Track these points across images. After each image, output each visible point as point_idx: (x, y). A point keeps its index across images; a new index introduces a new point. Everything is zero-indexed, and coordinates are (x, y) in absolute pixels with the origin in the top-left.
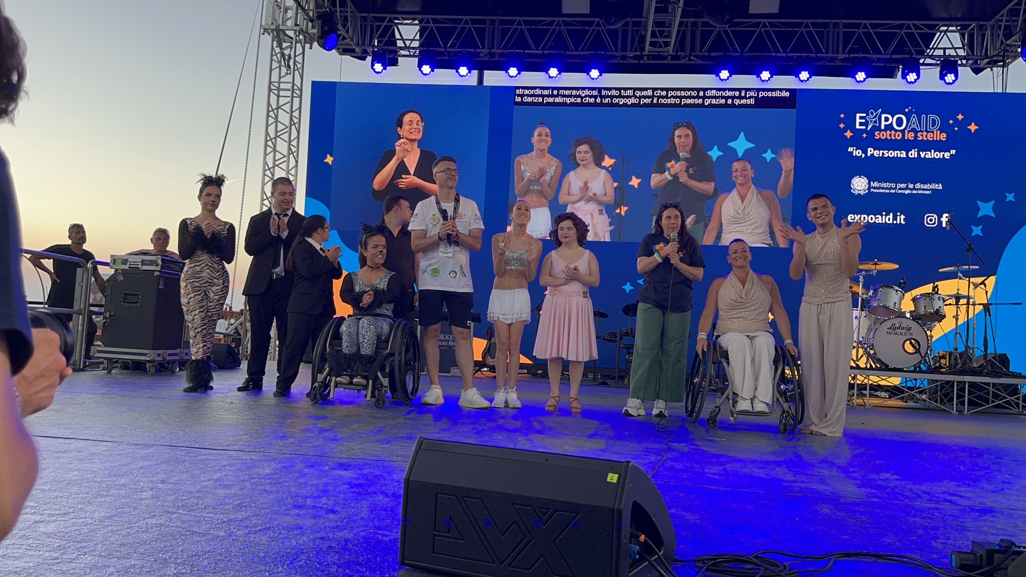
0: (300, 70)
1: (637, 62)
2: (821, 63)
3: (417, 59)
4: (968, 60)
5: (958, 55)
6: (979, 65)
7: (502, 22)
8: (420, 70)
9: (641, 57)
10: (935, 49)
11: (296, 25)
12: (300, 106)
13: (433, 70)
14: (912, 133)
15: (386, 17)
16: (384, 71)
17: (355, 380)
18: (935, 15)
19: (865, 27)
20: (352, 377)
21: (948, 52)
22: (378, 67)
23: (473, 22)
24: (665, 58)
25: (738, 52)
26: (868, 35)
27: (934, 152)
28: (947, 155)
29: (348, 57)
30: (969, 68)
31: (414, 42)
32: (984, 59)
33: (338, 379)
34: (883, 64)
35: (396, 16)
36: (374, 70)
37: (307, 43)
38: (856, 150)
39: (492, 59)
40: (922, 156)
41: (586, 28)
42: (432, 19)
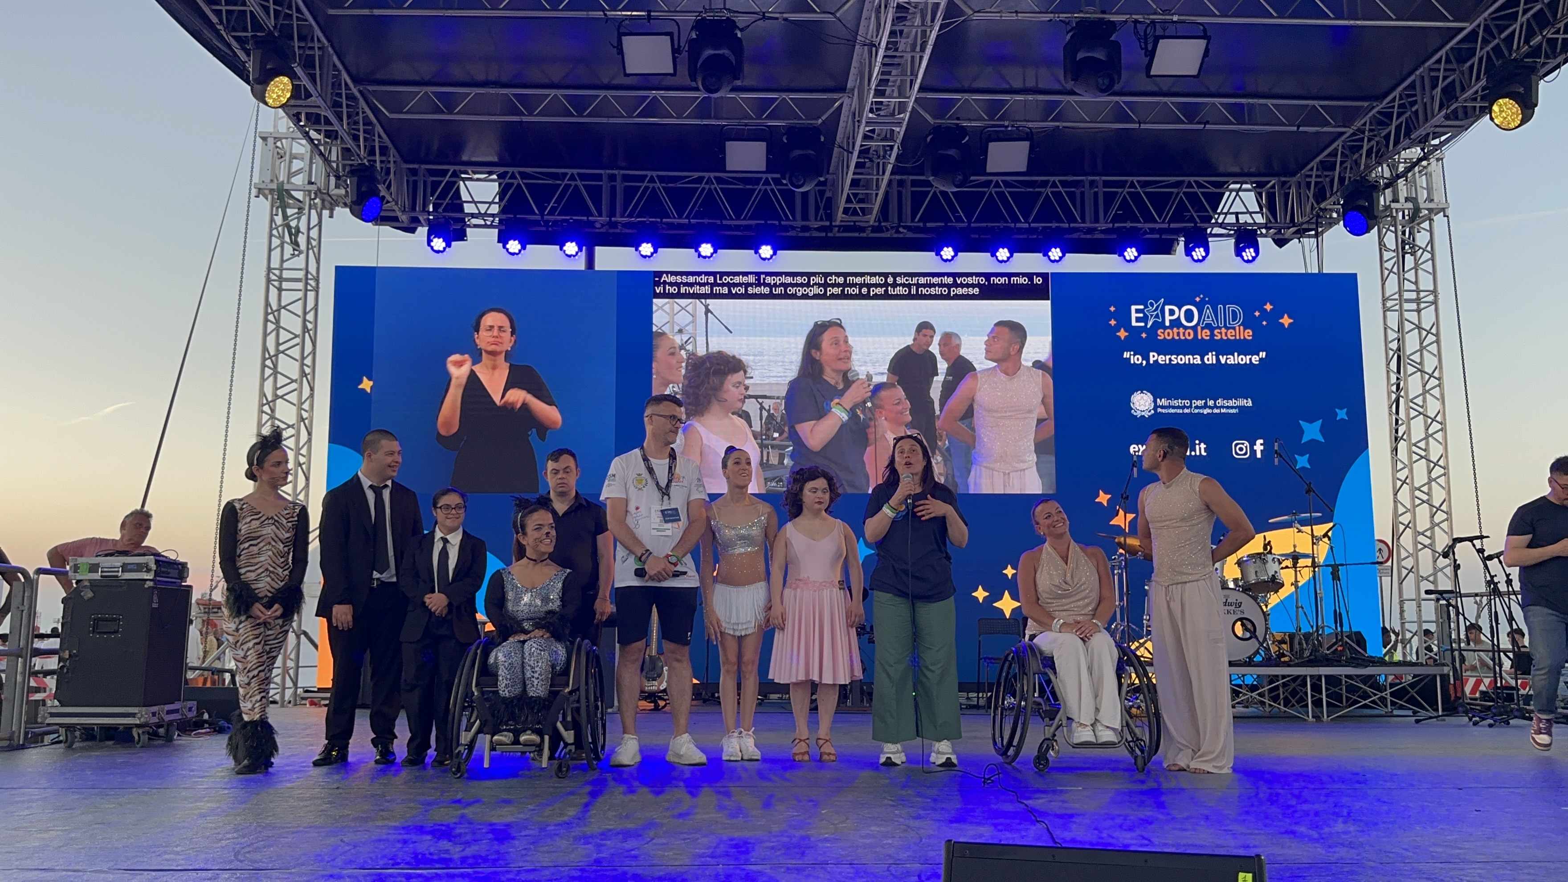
0: (316, 250)
1: (824, 234)
2: (1075, 236)
3: (497, 230)
4: (1268, 228)
5: (1255, 223)
6: (1283, 234)
7: (626, 178)
8: (504, 247)
9: (830, 229)
10: (1226, 214)
11: (310, 183)
12: (316, 305)
13: (524, 247)
14: (1207, 331)
15: (448, 170)
16: (447, 249)
17: (523, 738)
18: (1222, 169)
19: (1132, 185)
20: (517, 733)
21: (1243, 219)
22: (438, 243)
23: (583, 177)
24: (862, 229)
25: (963, 222)
26: (1136, 196)
27: (1238, 356)
28: (1255, 359)
29: (388, 228)
30: (1270, 239)
31: (493, 206)
32: (1289, 228)
33: (496, 737)
34: (1158, 236)
35: (463, 168)
36: (432, 248)
37: (326, 209)
38: (1134, 355)
39: (611, 231)
40: (1223, 362)
41: (748, 187)
42: (520, 173)
